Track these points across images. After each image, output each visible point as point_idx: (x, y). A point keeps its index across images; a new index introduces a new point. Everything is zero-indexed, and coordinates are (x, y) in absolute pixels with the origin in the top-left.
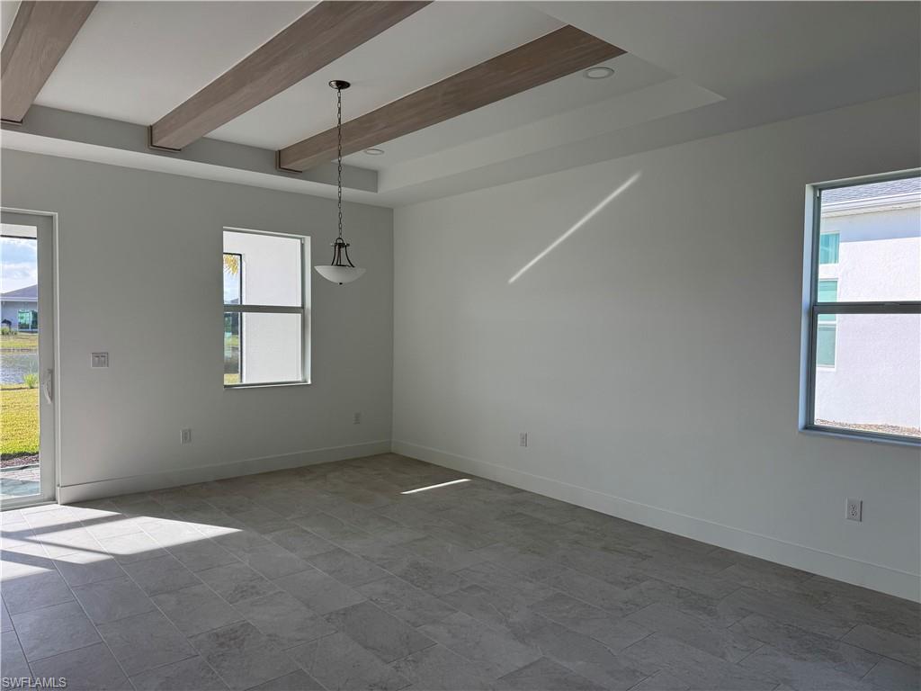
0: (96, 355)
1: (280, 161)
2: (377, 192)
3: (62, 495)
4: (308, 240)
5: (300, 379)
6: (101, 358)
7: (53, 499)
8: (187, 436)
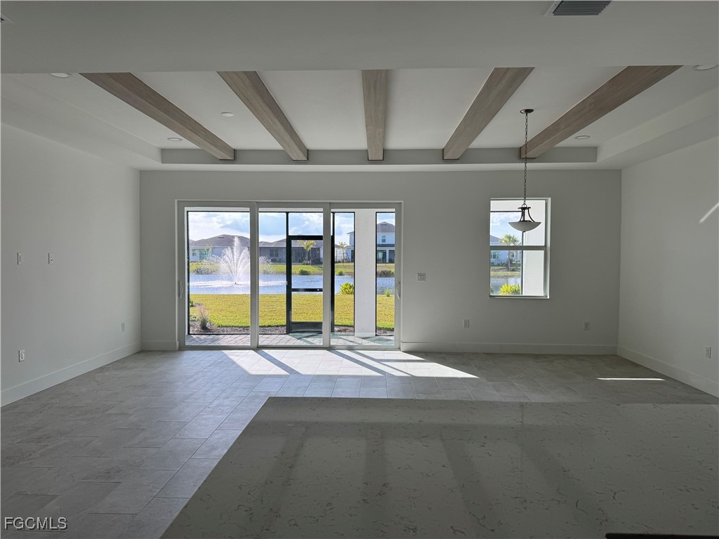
0: (420, 275)
1: (521, 154)
2: (596, 161)
3: (404, 347)
4: (550, 199)
5: (543, 295)
6: (422, 276)
7: (399, 349)
8: (467, 324)
